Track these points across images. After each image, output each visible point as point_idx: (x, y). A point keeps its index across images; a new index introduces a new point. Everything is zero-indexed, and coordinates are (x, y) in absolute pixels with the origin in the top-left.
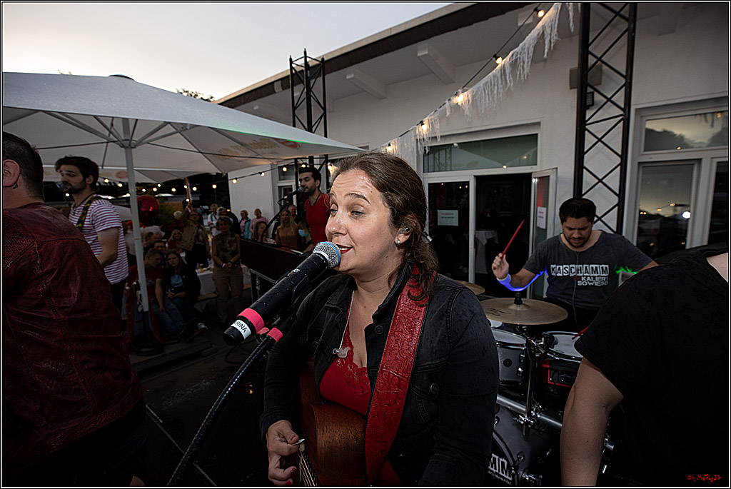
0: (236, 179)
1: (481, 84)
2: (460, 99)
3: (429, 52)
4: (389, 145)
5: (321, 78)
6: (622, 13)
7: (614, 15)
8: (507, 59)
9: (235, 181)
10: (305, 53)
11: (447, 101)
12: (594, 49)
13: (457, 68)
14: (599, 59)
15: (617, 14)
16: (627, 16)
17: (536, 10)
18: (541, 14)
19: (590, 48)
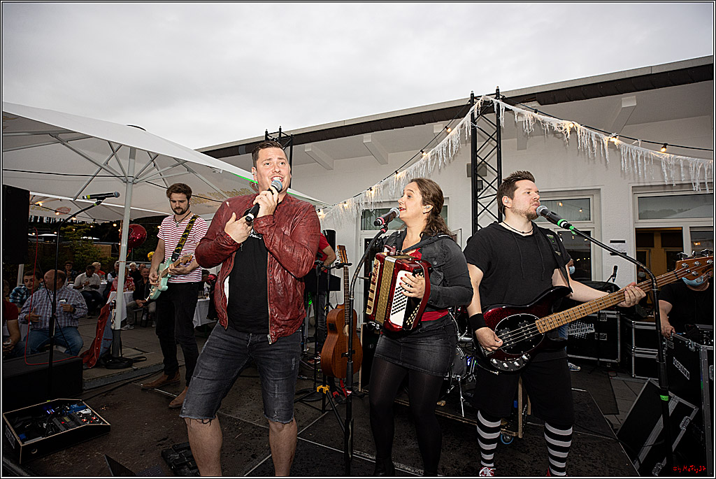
1: (412, 167)
2: (399, 176)
3: (371, 140)
5: (289, 148)
6: (493, 137)
7: (489, 137)
8: (429, 154)
10: (280, 129)
12: (480, 154)
13: (389, 154)
14: (483, 160)
15: (491, 137)
16: (496, 139)
17: (446, 127)
18: (449, 130)
19: (478, 153)
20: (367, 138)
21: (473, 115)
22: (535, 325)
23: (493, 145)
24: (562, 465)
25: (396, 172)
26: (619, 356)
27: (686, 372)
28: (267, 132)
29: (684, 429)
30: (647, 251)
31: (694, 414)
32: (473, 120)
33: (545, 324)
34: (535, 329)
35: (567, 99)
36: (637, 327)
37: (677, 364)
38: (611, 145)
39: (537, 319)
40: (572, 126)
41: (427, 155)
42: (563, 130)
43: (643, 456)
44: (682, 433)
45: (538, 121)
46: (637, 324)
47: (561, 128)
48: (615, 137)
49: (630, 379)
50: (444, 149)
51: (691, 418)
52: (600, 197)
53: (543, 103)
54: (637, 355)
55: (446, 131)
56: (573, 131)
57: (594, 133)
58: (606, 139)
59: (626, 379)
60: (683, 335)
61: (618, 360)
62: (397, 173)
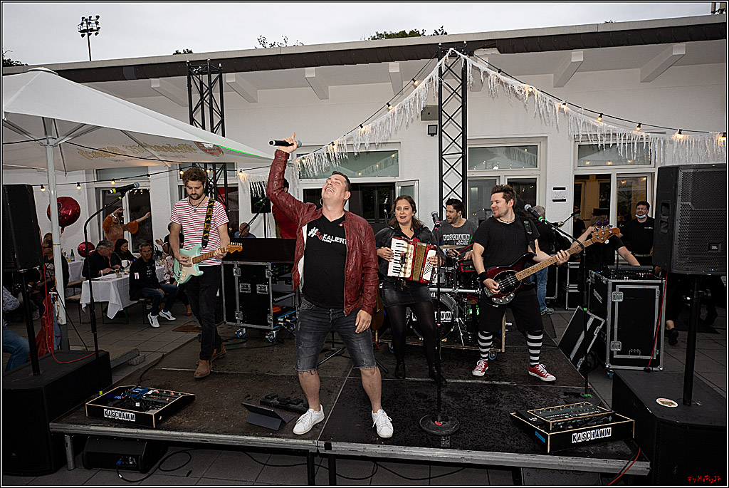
3: (316, 76)
8: (396, 107)
13: (329, 87)
15: (455, 91)
16: (460, 93)
17: (413, 79)
18: (416, 83)
20: (310, 72)
21: (440, 69)
22: (515, 276)
23: (459, 103)
24: (537, 358)
25: (361, 125)
26: (556, 294)
27: (599, 298)
29: (596, 335)
30: (583, 183)
31: (602, 324)
32: (441, 75)
33: (521, 275)
34: (515, 278)
35: (525, 50)
36: (571, 267)
37: (596, 294)
38: (562, 110)
39: (516, 273)
40: (530, 90)
41: (393, 109)
42: (523, 93)
43: (572, 356)
44: (595, 337)
45: (502, 83)
46: (572, 265)
47: (521, 91)
48: (565, 104)
49: (564, 312)
50: (412, 104)
51: (601, 327)
52: (547, 142)
53: (502, 51)
54: (570, 291)
55: (413, 84)
56: (531, 94)
57: (549, 98)
58: (558, 105)
59: (562, 312)
60: (601, 274)
61: (556, 296)
62: (362, 127)
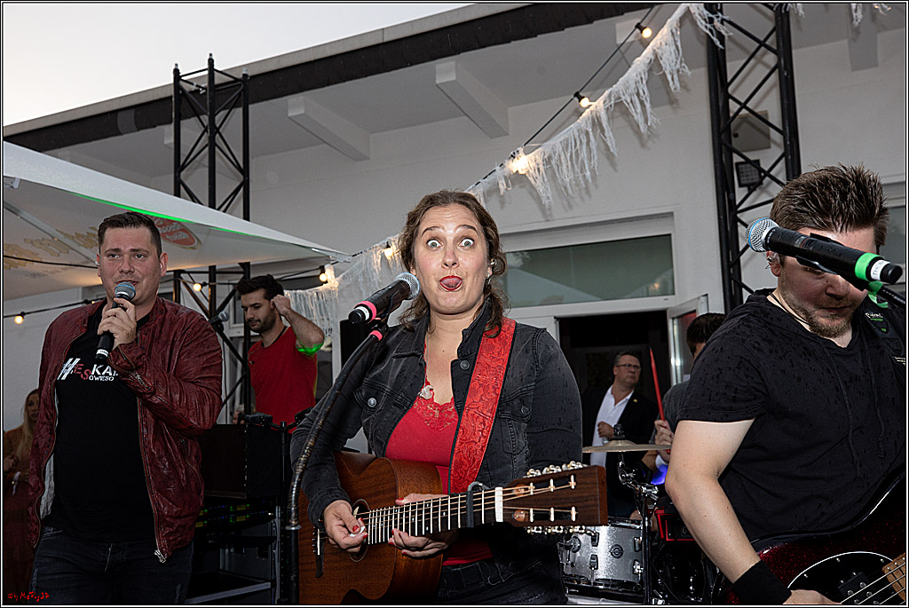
0: (22, 315)
1: (557, 141)
2: (522, 163)
3: (457, 76)
4: (388, 247)
5: (240, 110)
6: (767, 43)
7: (757, 45)
8: (600, 102)
9: (19, 320)
10: (211, 62)
11: (498, 168)
12: (734, 91)
13: (510, 110)
14: (743, 106)
15: (762, 44)
16: (775, 47)
17: (638, 26)
18: (647, 33)
19: (730, 89)
20: (446, 71)
22: (885, 581)
23: (766, 65)
28: (176, 71)
39: (887, 562)
41: (592, 106)
62: (516, 158)
